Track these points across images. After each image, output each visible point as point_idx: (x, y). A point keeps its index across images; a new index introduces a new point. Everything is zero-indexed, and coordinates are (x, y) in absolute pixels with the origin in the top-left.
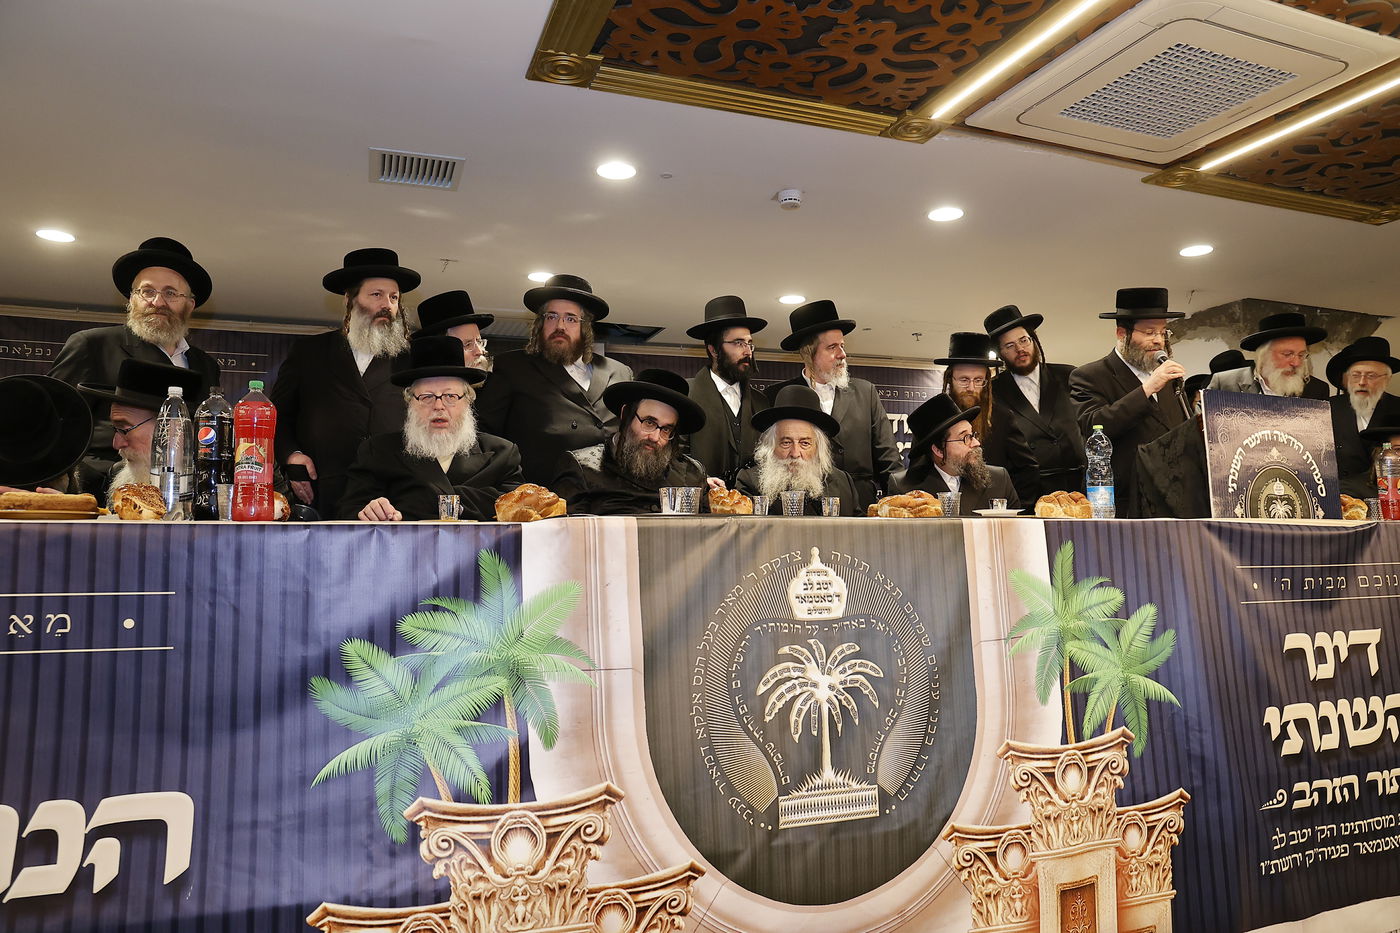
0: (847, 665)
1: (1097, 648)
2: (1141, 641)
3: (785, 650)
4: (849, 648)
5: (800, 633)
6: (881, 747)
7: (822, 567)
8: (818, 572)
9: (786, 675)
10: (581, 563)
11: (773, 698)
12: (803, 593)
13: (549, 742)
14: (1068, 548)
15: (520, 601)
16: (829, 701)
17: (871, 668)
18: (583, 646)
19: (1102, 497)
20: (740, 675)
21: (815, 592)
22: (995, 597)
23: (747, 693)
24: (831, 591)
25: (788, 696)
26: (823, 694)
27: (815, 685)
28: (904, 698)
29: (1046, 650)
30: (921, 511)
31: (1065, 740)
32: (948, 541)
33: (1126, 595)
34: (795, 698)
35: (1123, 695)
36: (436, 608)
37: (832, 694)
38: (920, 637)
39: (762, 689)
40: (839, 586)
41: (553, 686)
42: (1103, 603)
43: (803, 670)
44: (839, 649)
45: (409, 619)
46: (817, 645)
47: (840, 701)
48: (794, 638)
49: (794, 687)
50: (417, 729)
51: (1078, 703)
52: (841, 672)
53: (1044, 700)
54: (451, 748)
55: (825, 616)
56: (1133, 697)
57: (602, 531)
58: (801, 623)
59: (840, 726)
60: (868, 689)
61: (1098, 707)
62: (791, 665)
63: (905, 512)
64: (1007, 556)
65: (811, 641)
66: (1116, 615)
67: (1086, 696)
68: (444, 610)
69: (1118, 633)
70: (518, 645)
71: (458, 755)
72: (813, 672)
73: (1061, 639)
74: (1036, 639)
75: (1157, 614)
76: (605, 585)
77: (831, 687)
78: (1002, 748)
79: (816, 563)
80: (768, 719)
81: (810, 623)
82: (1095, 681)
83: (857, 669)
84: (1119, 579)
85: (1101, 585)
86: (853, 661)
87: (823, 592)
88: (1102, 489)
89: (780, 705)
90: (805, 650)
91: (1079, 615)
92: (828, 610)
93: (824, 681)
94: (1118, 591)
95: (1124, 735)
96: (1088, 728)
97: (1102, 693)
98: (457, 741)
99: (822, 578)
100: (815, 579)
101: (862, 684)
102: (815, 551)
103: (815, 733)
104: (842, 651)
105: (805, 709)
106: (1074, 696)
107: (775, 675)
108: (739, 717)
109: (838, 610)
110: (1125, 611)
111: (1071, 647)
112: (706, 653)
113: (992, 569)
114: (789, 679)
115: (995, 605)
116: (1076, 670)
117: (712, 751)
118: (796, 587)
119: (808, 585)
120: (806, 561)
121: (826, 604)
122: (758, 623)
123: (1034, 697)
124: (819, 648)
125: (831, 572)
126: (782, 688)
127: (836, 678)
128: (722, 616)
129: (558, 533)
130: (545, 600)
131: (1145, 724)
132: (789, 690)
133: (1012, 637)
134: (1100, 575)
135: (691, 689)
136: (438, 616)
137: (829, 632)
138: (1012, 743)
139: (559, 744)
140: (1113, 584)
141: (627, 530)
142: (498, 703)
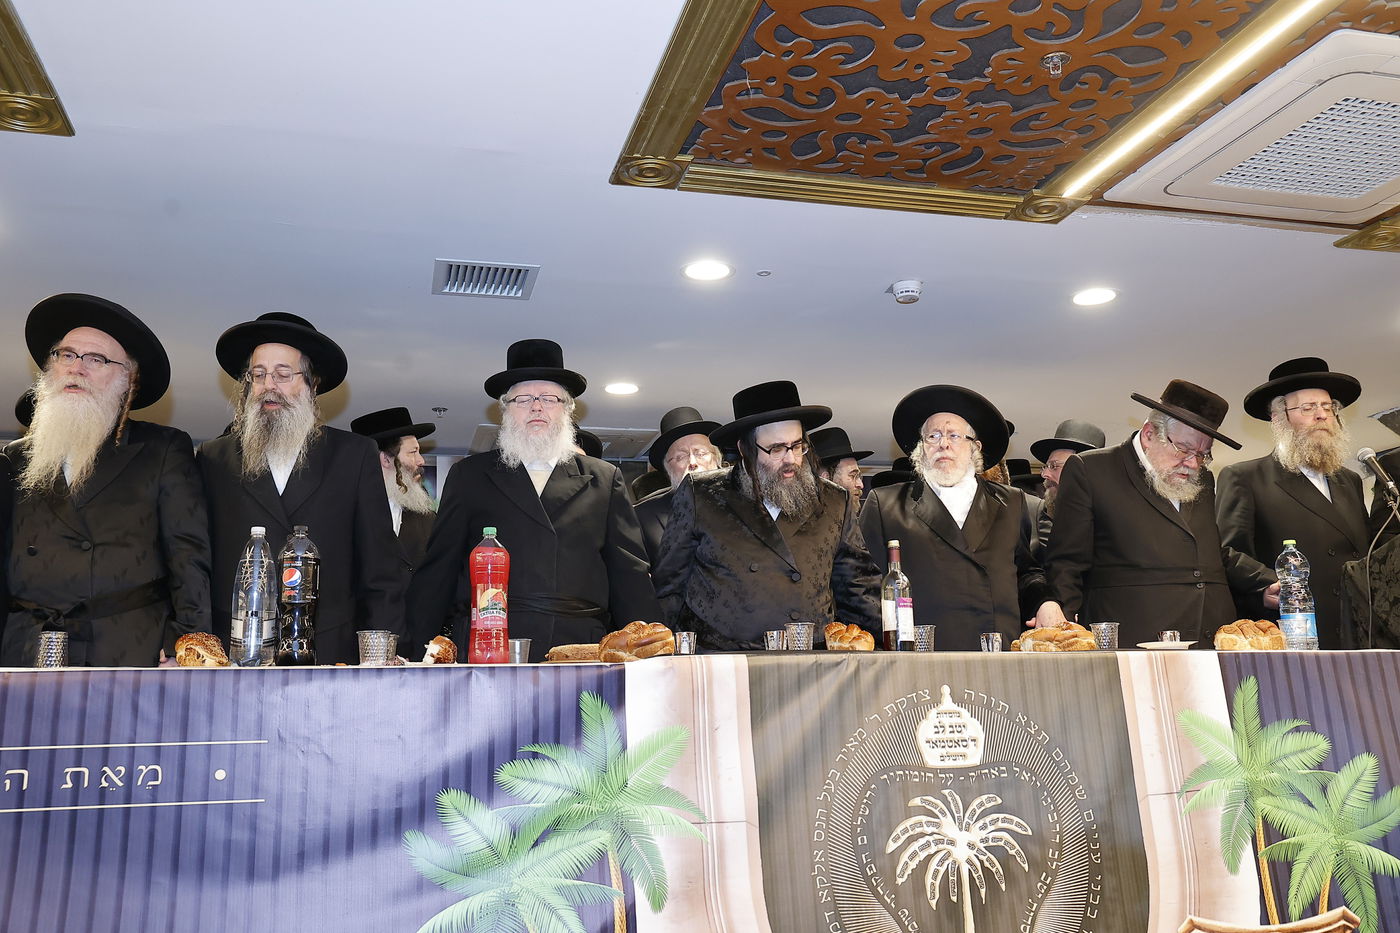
0: (988, 819)
1: (1303, 808)
2: (1357, 801)
3: (917, 801)
4: (989, 800)
7: (954, 707)
8: (950, 713)
9: (918, 830)
10: (689, 705)
11: (905, 857)
12: (935, 737)
13: (657, 904)
14: (1250, 686)
15: (624, 747)
16: (969, 861)
17: (1015, 823)
18: (692, 797)
19: (1300, 626)
20: (867, 829)
21: (947, 736)
22: (1161, 740)
23: (875, 850)
24: (966, 735)
25: (922, 855)
26: (961, 854)
27: (952, 843)
28: (1059, 860)
29: (1232, 805)
30: (1071, 644)
31: (1265, 919)
32: (1100, 677)
33: (1332, 741)
34: (930, 857)
35: (1339, 866)
36: (535, 755)
37: (971, 853)
38: (1073, 788)
39: (891, 847)
40: (974, 729)
41: (660, 841)
42: (1302, 751)
43: (938, 825)
44: (977, 802)
45: (507, 767)
46: (952, 796)
47: (982, 862)
48: (926, 789)
49: (928, 845)
50: (515, 888)
51: (1279, 874)
52: (981, 828)
53: (1233, 868)
54: (553, 910)
55: (960, 763)
56: (1352, 870)
57: (710, 671)
58: (934, 771)
59: (983, 892)
60: (1015, 850)
61: (1306, 882)
62: (924, 819)
63: (1052, 646)
64: (1175, 695)
65: (946, 792)
66: (1320, 767)
67: (1289, 866)
68: (545, 757)
69: (1324, 789)
70: (622, 796)
71: (560, 918)
72: (949, 828)
73: (1248, 796)
74: (1218, 794)
75: (1378, 766)
76: (714, 730)
77: (971, 846)
78: (1184, 926)
79: (947, 703)
80: (900, 881)
81: (944, 771)
82: (1300, 847)
83: (1000, 825)
84: (1321, 722)
85: (1297, 729)
86: (995, 816)
87: (956, 736)
88: (1299, 617)
89: (913, 865)
90: (938, 802)
91: (1272, 765)
92: (964, 756)
93: (962, 838)
94: (1320, 738)
95: (1345, 917)
96: (1295, 907)
97: (1310, 862)
98: (557, 901)
99: (955, 720)
100: (946, 721)
101: (1007, 843)
102: (946, 690)
103: (954, 899)
104: (981, 804)
105: (942, 870)
106: (1272, 864)
107: (906, 830)
108: (867, 879)
109: (974, 756)
110: (1334, 761)
111: (1263, 804)
112: (827, 805)
113: (1156, 709)
114: (923, 835)
115: (1163, 752)
116: (1273, 833)
117: (837, 917)
118: (925, 731)
119: (939, 728)
120: (936, 701)
121: (960, 750)
122: (885, 770)
123: (1220, 864)
124: (954, 800)
125: (965, 713)
126: (915, 846)
127: (976, 835)
128: (844, 764)
129: (664, 673)
130: (651, 748)
131: (1373, 906)
132: (923, 848)
133: (1187, 790)
134: (1295, 717)
135: (812, 846)
136: (536, 763)
137: (966, 782)
138: (1197, 920)
139: (668, 906)
140: (1313, 729)
141: (737, 669)
142: (602, 857)
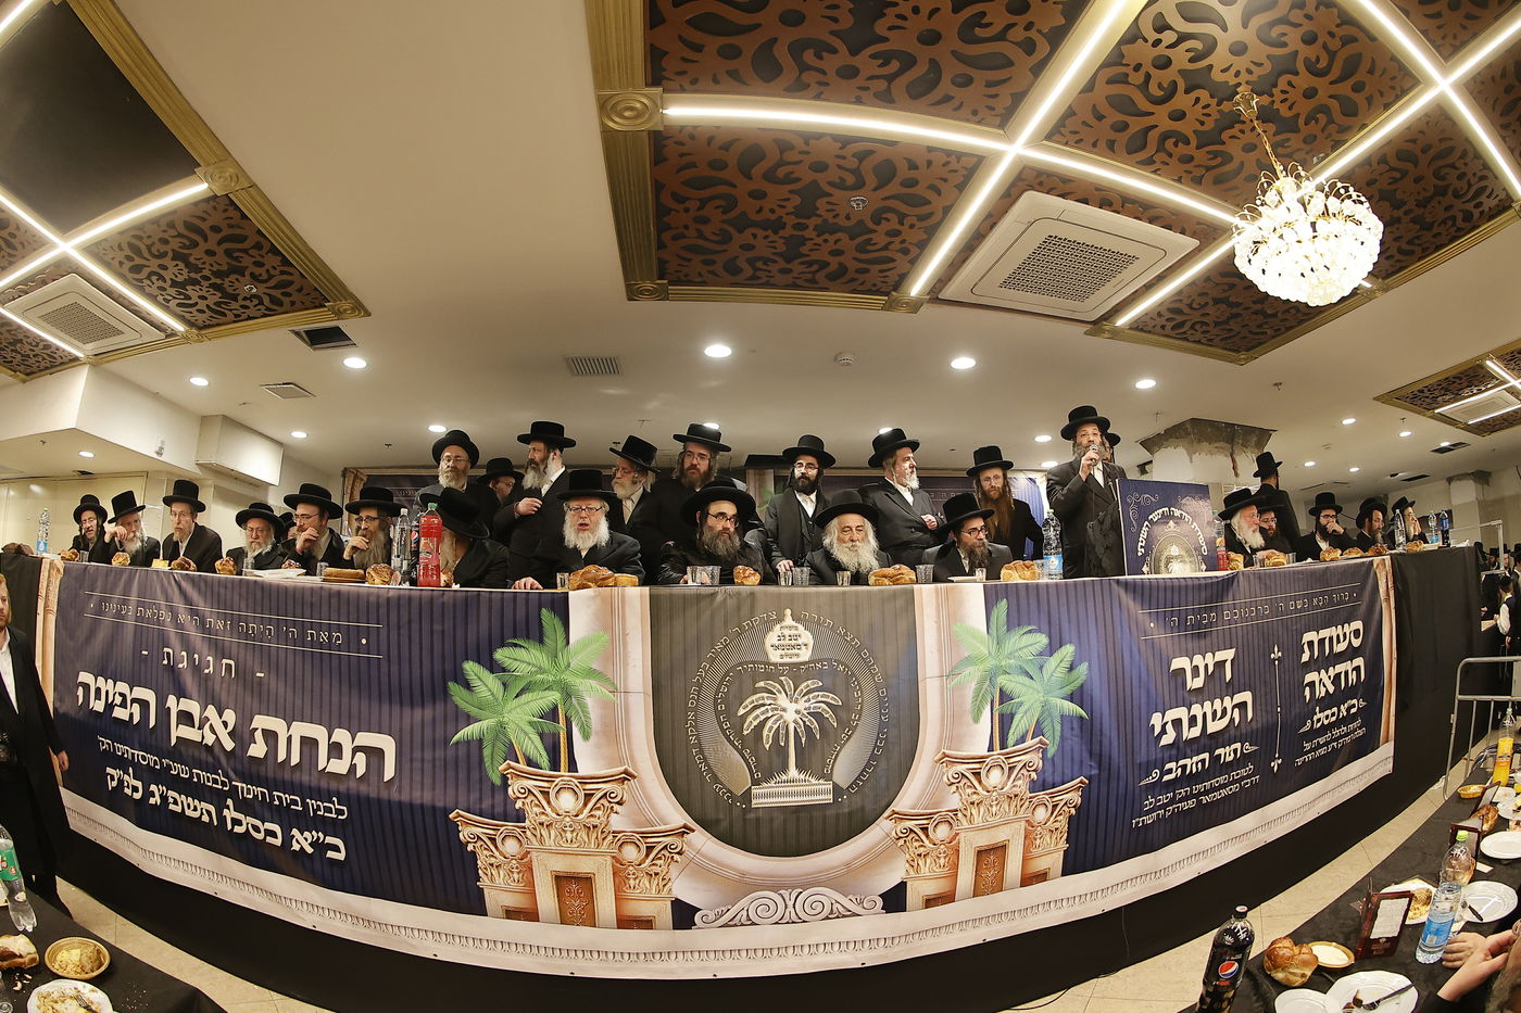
0: (811, 696)
1: (1026, 680)
2: (1060, 672)
3: (762, 684)
4: (814, 683)
5: (773, 672)
6: (837, 755)
7: (794, 623)
8: (790, 628)
9: (761, 702)
10: (610, 617)
11: (750, 718)
12: (777, 643)
13: (586, 737)
14: (1003, 604)
15: (568, 643)
16: (795, 722)
17: (831, 698)
18: (610, 676)
20: (725, 700)
21: (787, 642)
22: (940, 644)
23: (730, 713)
24: (800, 641)
25: (762, 718)
26: (790, 716)
27: (784, 710)
28: (858, 720)
29: (981, 683)
30: (898, 580)
31: (991, 749)
32: (900, 603)
33: (1050, 638)
34: (768, 718)
35: (1042, 713)
36: (516, 645)
37: (798, 717)
38: (873, 676)
39: (741, 712)
40: (807, 637)
41: (589, 701)
42: (1031, 645)
43: (775, 699)
44: (805, 684)
45: (499, 651)
46: (786, 680)
47: (804, 722)
48: (768, 676)
49: (767, 710)
50: (506, 719)
51: (1005, 722)
52: (806, 701)
53: (976, 720)
54: (526, 734)
55: (795, 660)
56: (1050, 715)
57: (623, 596)
58: (775, 665)
59: (803, 740)
60: (828, 714)
61: (1020, 724)
62: (765, 695)
63: (886, 581)
64: (951, 614)
65: (782, 678)
66: (1041, 654)
67: (1012, 716)
68: (521, 646)
69: (1041, 668)
70: (567, 672)
71: (530, 738)
72: (783, 700)
73: (991, 676)
74: (971, 677)
75: (1076, 651)
76: (625, 635)
77: (798, 712)
78: (939, 755)
79: (789, 621)
80: (745, 733)
81: (782, 665)
82: (1021, 704)
83: (820, 699)
84: (1045, 627)
85: (1030, 632)
86: (816, 693)
87: (793, 642)
88: (1053, 558)
89: (755, 723)
90: (776, 684)
91: (1010, 655)
92: (797, 655)
93: (792, 707)
94: (1044, 636)
95: (1040, 742)
96: (1011, 739)
97: (1025, 713)
98: (529, 729)
99: (793, 632)
100: (787, 632)
101: (824, 710)
102: (788, 612)
103: (783, 744)
104: (808, 686)
105: (775, 727)
106: (1002, 716)
107: (753, 702)
108: (723, 730)
109: (805, 655)
110: (1051, 649)
111: (1002, 680)
112: (700, 685)
113: (938, 622)
114: (764, 705)
115: (940, 650)
116: (1005, 697)
117: (701, 752)
118: (772, 638)
119: (781, 637)
120: (780, 619)
121: (796, 651)
122: (740, 664)
123: (969, 718)
124: (788, 683)
125: (801, 627)
126: (758, 712)
127: (802, 705)
128: (713, 660)
129: (594, 598)
130: (585, 643)
131: (1058, 734)
132: (763, 713)
133: (952, 674)
134: (1030, 624)
135: (687, 709)
136: (517, 650)
137: (797, 672)
138: (948, 752)
139: (593, 739)
140: (1039, 631)
141: (641, 596)
142: (555, 710)
